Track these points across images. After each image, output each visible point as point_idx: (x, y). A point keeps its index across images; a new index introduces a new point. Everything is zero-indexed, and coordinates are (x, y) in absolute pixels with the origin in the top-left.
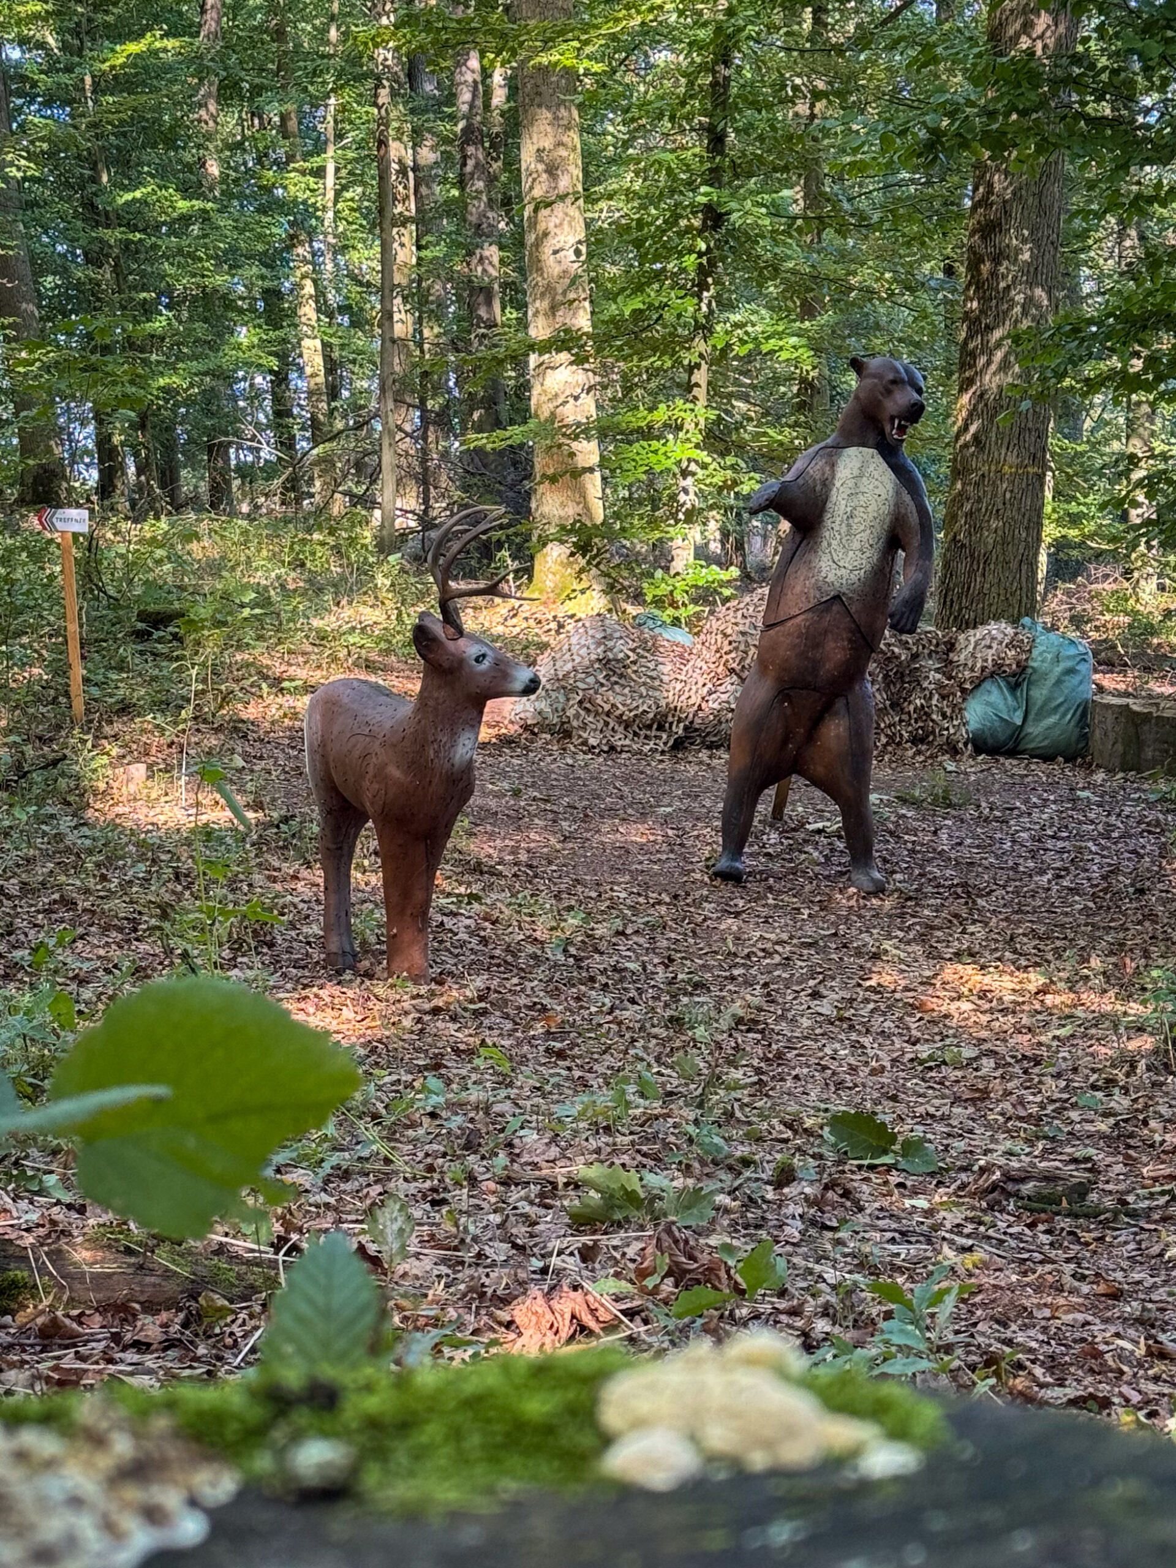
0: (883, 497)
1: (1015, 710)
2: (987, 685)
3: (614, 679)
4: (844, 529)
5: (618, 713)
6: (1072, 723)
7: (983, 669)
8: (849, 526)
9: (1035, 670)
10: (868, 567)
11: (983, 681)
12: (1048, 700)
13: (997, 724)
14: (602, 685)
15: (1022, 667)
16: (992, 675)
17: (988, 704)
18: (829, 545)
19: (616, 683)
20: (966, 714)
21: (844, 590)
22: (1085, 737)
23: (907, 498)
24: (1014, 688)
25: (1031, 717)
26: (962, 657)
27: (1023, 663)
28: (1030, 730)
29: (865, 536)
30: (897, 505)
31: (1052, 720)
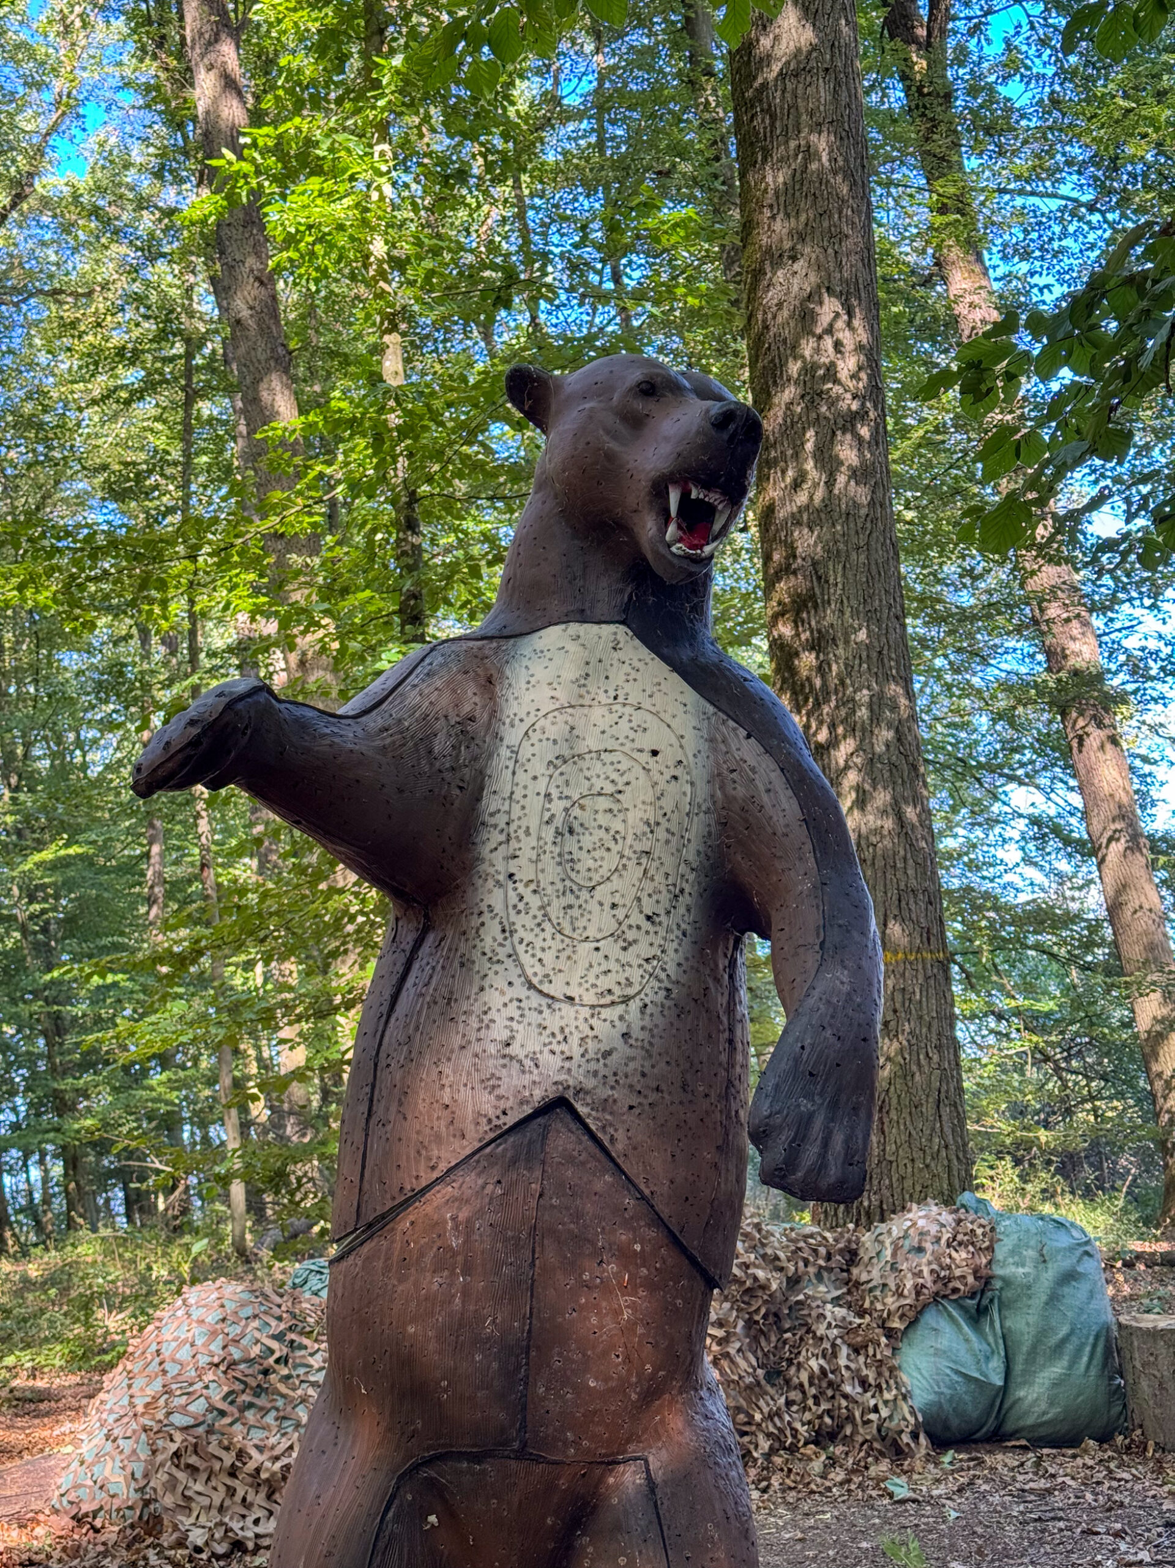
0: (669, 755)
1: (987, 1359)
2: (931, 1318)
3: (246, 1398)
4: (551, 871)
5: (251, 1466)
6: (1093, 1372)
7: (918, 1290)
8: (567, 861)
9: (1007, 1282)
10: (652, 993)
11: (920, 1312)
12: (1043, 1333)
13: (961, 1389)
14: (222, 1413)
15: (985, 1281)
16: (937, 1298)
17: (938, 1353)
18: (507, 931)
19: (251, 1405)
20: (905, 1378)
21: (578, 1076)
22: (1118, 1395)
23: (748, 751)
24: (977, 1316)
25: (1018, 1367)
26: (875, 1273)
27: (984, 1272)
28: (1022, 1393)
29: (626, 885)
30: (717, 778)
31: (1057, 1369)
